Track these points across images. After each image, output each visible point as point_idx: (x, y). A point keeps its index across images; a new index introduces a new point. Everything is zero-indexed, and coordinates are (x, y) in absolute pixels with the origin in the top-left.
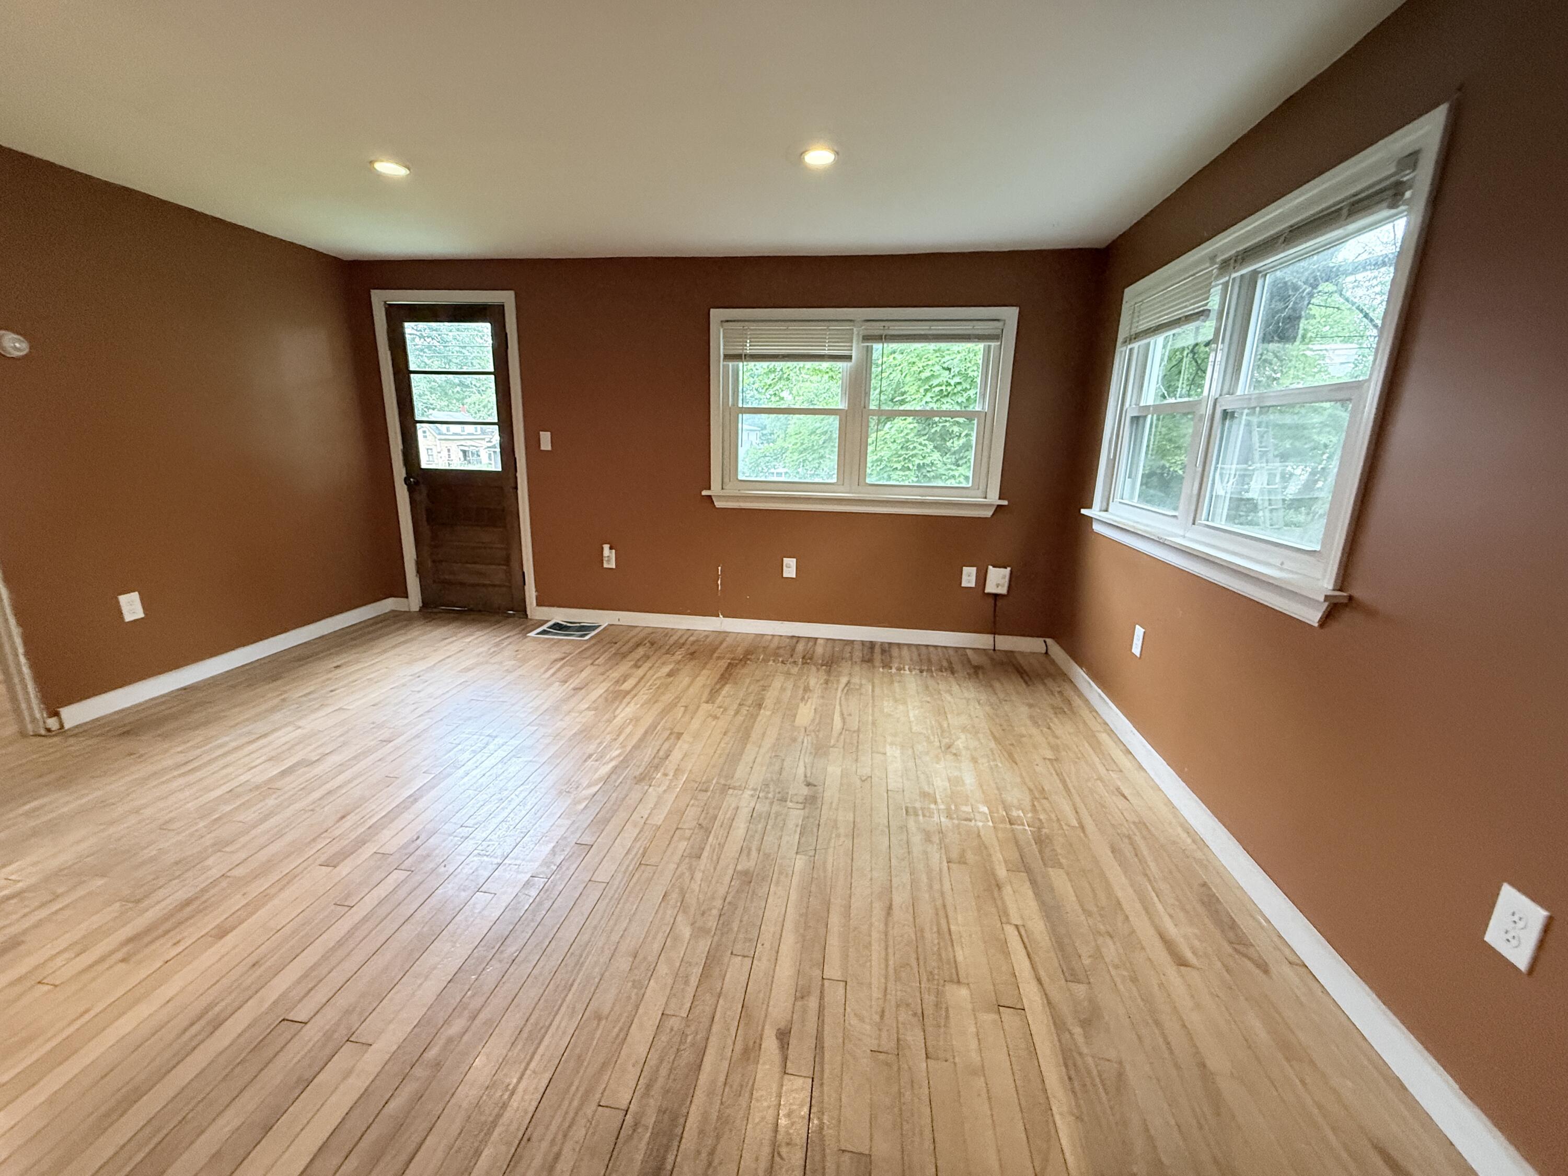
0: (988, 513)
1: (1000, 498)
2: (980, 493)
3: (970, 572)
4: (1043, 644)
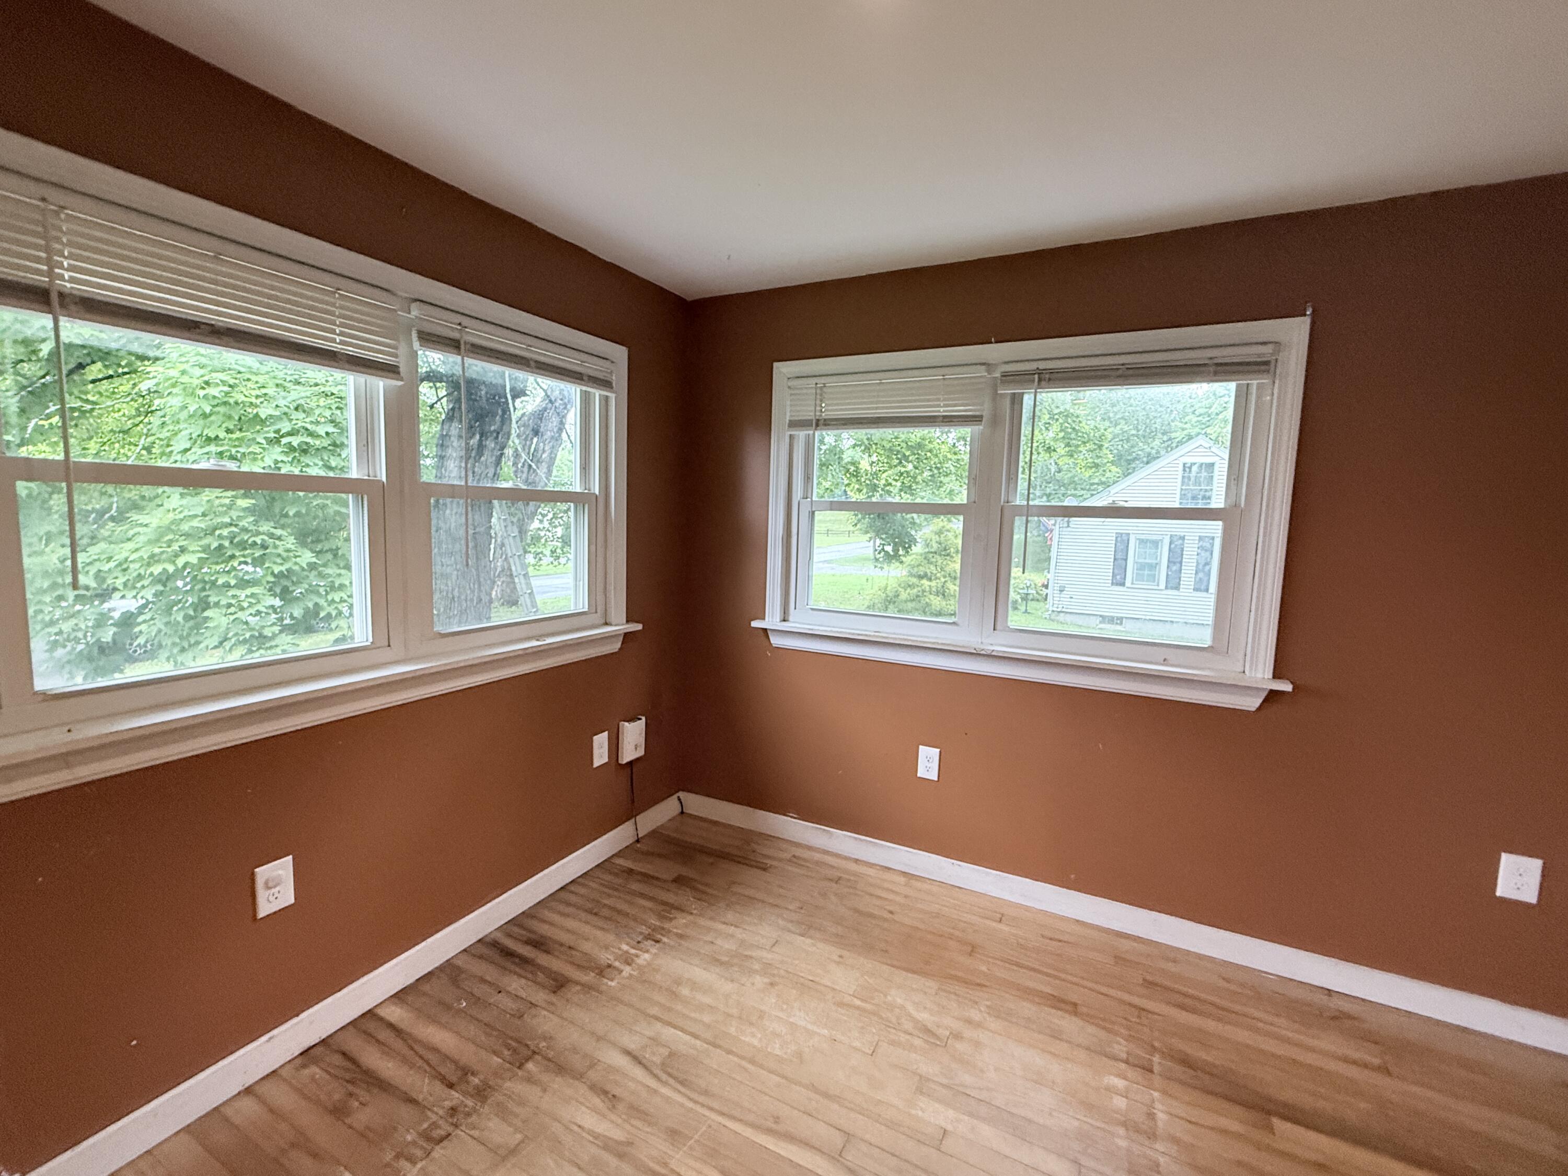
0: (614, 647)
1: (628, 622)
2: (598, 618)
3: (601, 741)
4: (677, 802)
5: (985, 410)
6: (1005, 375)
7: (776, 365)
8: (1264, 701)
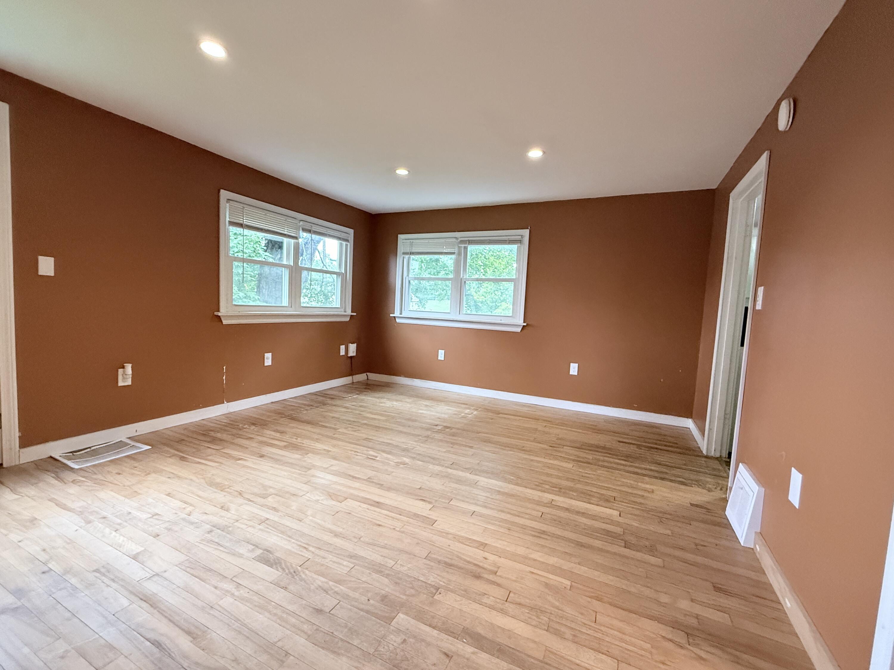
0: (348, 319)
1: (352, 312)
2: (343, 310)
3: (343, 348)
4: (366, 376)
5: (456, 251)
6: (461, 241)
7: (399, 235)
8: (522, 329)
